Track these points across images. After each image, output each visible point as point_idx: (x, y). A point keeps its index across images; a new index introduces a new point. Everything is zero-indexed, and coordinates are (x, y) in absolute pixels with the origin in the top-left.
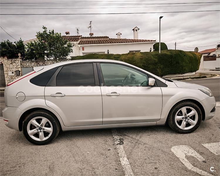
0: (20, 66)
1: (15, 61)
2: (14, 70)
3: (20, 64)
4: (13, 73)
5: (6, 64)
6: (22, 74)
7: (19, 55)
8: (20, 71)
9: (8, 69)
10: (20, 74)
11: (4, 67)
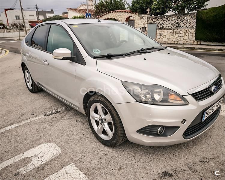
0: (146, 22)
1: (143, 17)
2: (142, 26)
3: (147, 20)
4: (140, 29)
5: (136, 20)
6: (147, 31)
7: (148, 10)
8: (146, 28)
9: (138, 25)
10: (145, 30)
11: (135, 23)
